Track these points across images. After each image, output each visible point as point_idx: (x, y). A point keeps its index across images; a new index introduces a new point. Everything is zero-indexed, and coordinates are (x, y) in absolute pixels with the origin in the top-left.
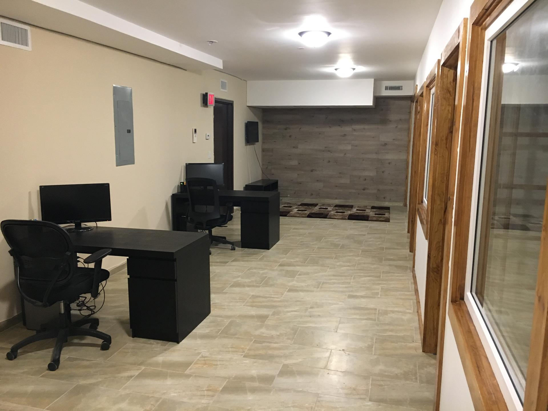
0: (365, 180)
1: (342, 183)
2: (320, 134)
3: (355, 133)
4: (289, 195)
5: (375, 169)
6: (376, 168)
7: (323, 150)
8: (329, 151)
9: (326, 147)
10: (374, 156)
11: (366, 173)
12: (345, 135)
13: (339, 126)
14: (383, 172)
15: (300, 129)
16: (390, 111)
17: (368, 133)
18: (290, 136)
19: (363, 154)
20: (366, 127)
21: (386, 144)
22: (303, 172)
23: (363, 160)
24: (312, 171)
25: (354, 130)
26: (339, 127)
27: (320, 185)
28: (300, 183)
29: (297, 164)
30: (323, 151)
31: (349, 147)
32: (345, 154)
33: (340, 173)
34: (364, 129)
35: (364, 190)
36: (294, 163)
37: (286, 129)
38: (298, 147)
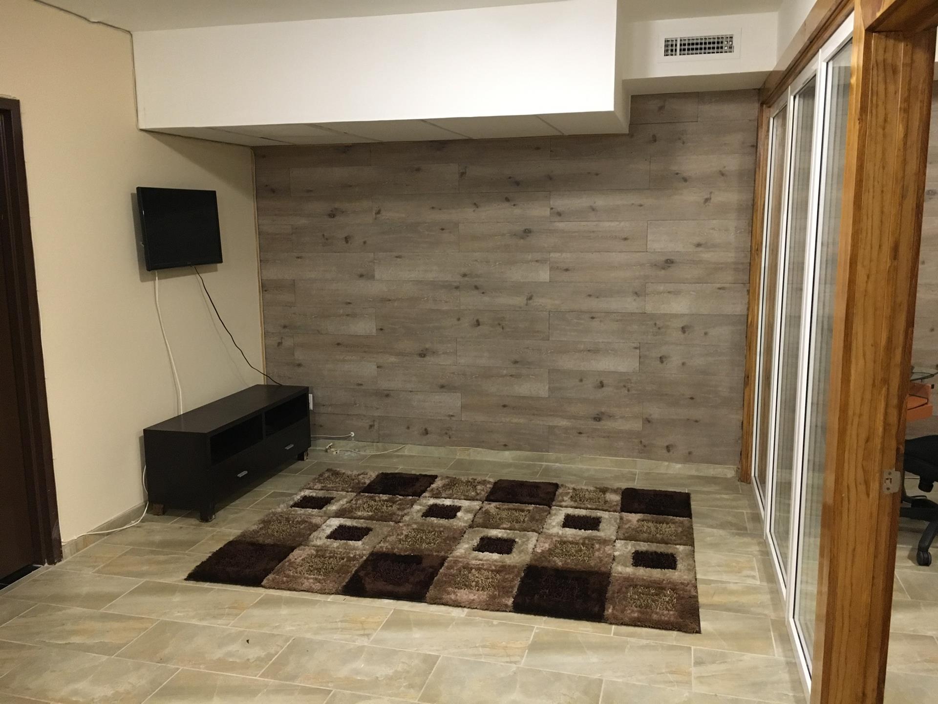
0: (602, 385)
1: (524, 397)
2: (443, 229)
3: (561, 225)
4: (353, 434)
5: (636, 348)
6: (635, 345)
7: (455, 284)
8: (476, 288)
9: (464, 275)
10: (630, 304)
11: (605, 364)
12: (527, 232)
13: (507, 200)
14: (662, 359)
15: (378, 212)
16: (684, 143)
17: (608, 225)
18: (347, 239)
19: (590, 296)
20: (600, 201)
21: (669, 262)
22: (393, 359)
23: (593, 318)
24: (422, 355)
25: (559, 214)
26: (507, 204)
27: (452, 402)
28: (387, 396)
29: (374, 331)
30: (457, 288)
31: (544, 275)
32: (530, 298)
33: (516, 362)
34: (593, 209)
35: (598, 419)
36: (364, 327)
37: (332, 215)
38: (372, 277)
